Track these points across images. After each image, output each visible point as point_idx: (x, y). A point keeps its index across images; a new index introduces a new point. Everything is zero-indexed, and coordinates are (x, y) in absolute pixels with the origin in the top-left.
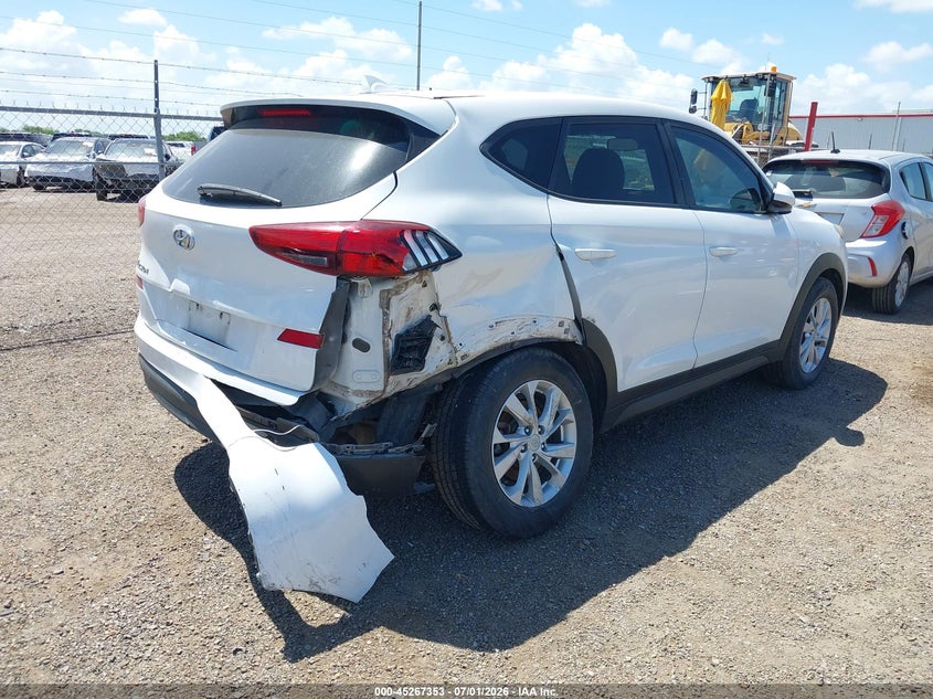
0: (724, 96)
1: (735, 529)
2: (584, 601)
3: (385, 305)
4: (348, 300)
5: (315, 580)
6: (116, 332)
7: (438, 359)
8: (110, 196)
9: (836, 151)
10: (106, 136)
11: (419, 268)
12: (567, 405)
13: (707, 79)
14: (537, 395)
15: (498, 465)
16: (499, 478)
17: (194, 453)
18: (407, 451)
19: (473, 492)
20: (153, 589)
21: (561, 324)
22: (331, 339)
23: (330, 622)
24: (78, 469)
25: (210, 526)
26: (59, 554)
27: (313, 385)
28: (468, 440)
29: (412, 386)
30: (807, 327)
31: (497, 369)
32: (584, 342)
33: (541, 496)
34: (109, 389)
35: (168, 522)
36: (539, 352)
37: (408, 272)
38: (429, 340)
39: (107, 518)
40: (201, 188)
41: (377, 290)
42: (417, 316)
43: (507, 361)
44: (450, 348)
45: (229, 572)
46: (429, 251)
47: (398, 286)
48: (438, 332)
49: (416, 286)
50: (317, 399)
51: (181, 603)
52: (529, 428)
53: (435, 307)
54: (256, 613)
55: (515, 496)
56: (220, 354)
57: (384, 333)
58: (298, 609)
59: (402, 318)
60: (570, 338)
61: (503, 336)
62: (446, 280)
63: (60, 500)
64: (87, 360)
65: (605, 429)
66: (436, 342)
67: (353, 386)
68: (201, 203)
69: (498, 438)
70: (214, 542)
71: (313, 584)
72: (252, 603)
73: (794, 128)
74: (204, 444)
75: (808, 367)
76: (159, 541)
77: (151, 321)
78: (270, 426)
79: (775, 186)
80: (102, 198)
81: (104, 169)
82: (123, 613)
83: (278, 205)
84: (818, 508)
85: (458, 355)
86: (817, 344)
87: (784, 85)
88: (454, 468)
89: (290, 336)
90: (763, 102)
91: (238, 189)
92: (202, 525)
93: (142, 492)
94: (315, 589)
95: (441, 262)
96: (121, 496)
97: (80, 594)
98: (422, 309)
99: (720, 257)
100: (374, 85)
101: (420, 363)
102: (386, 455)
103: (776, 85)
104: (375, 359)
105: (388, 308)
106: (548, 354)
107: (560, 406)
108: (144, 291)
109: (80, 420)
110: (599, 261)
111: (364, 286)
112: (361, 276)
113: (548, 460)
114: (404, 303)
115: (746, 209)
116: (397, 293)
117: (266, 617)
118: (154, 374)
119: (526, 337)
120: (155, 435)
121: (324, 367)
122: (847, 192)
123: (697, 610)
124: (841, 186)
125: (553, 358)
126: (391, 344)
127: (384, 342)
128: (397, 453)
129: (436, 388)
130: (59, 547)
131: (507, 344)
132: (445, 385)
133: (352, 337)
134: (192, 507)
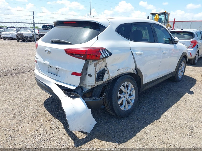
0: (157, 17)
1: (169, 114)
2: (139, 131)
3: (95, 66)
4: (87, 66)
5: (81, 129)
6: (26, 72)
7: (106, 78)
8: (20, 41)
9: (182, 29)
10: (18, 28)
11: (103, 58)
12: (133, 87)
13: (151, 14)
14: (127, 85)
15: (119, 101)
16: (119, 104)
17: (47, 99)
18: (100, 99)
19: (114, 108)
20: (43, 131)
21: (132, 69)
22: (84, 74)
23: (84, 138)
24: (22, 104)
25: (53, 116)
26: (20, 123)
27: (79, 85)
28: (113, 96)
29: (100, 84)
30: (180, 68)
31: (119, 80)
32: (137, 73)
33: (128, 108)
34: (26, 85)
35: (44, 115)
36: (127, 76)
37: (100, 59)
38: (104, 74)
39: (30, 115)
40: (52, 40)
41: (94, 63)
42: (102, 68)
43: (121, 78)
44: (109, 75)
45: (59, 127)
46: (105, 54)
47: (98, 62)
48: (106, 72)
49: (102, 62)
50: (80, 88)
51: (49, 134)
52: (125, 93)
53: (106, 66)
54: (67, 136)
55: (122, 108)
56: (57, 78)
57: (95, 72)
58: (76, 135)
59: (99, 69)
60: (134, 72)
61: (120, 72)
62: (109, 60)
63: (19, 111)
64: (20, 78)
65: (140, 92)
66: (106, 74)
67: (88, 85)
68: (52, 43)
69: (119, 95)
70: (55, 120)
71: (80, 129)
72: (65, 134)
73: (170, 24)
74: (49, 97)
75: (180, 77)
76: (43, 120)
77: (39, 70)
78: (69, 94)
79: (174, 37)
80: (18, 41)
81: (19, 35)
82: (37, 137)
83: (71, 44)
84: (187, 109)
85: (110, 77)
86: (182, 72)
87: (168, 15)
88: (109, 102)
89: (74, 74)
90: (163, 18)
91: (61, 40)
92: (52, 116)
93: (37, 108)
94: (81, 131)
95: (108, 56)
96: (32, 110)
97: (26, 132)
98: (103, 67)
99: (164, 53)
100: (89, 16)
101: (102, 79)
102: (96, 100)
103: (166, 15)
104: (93, 78)
105: (96, 67)
106: (129, 76)
107: (131, 88)
108: (37, 63)
109: (21, 92)
110: (140, 55)
111: (91, 62)
112: (90, 60)
113: (129, 100)
114: (99, 66)
115: (167, 43)
116: (98, 64)
117: (69, 137)
118: (40, 82)
119: (125, 73)
120: (38, 95)
121: (82, 80)
122: (185, 38)
123: (164, 133)
124: (184, 37)
125: (130, 77)
126: (96, 75)
127: (95, 74)
128: (98, 99)
129: (105, 84)
130: (20, 122)
131: (121, 74)
132: (107, 83)
133: (88, 74)
134: (49, 112)
